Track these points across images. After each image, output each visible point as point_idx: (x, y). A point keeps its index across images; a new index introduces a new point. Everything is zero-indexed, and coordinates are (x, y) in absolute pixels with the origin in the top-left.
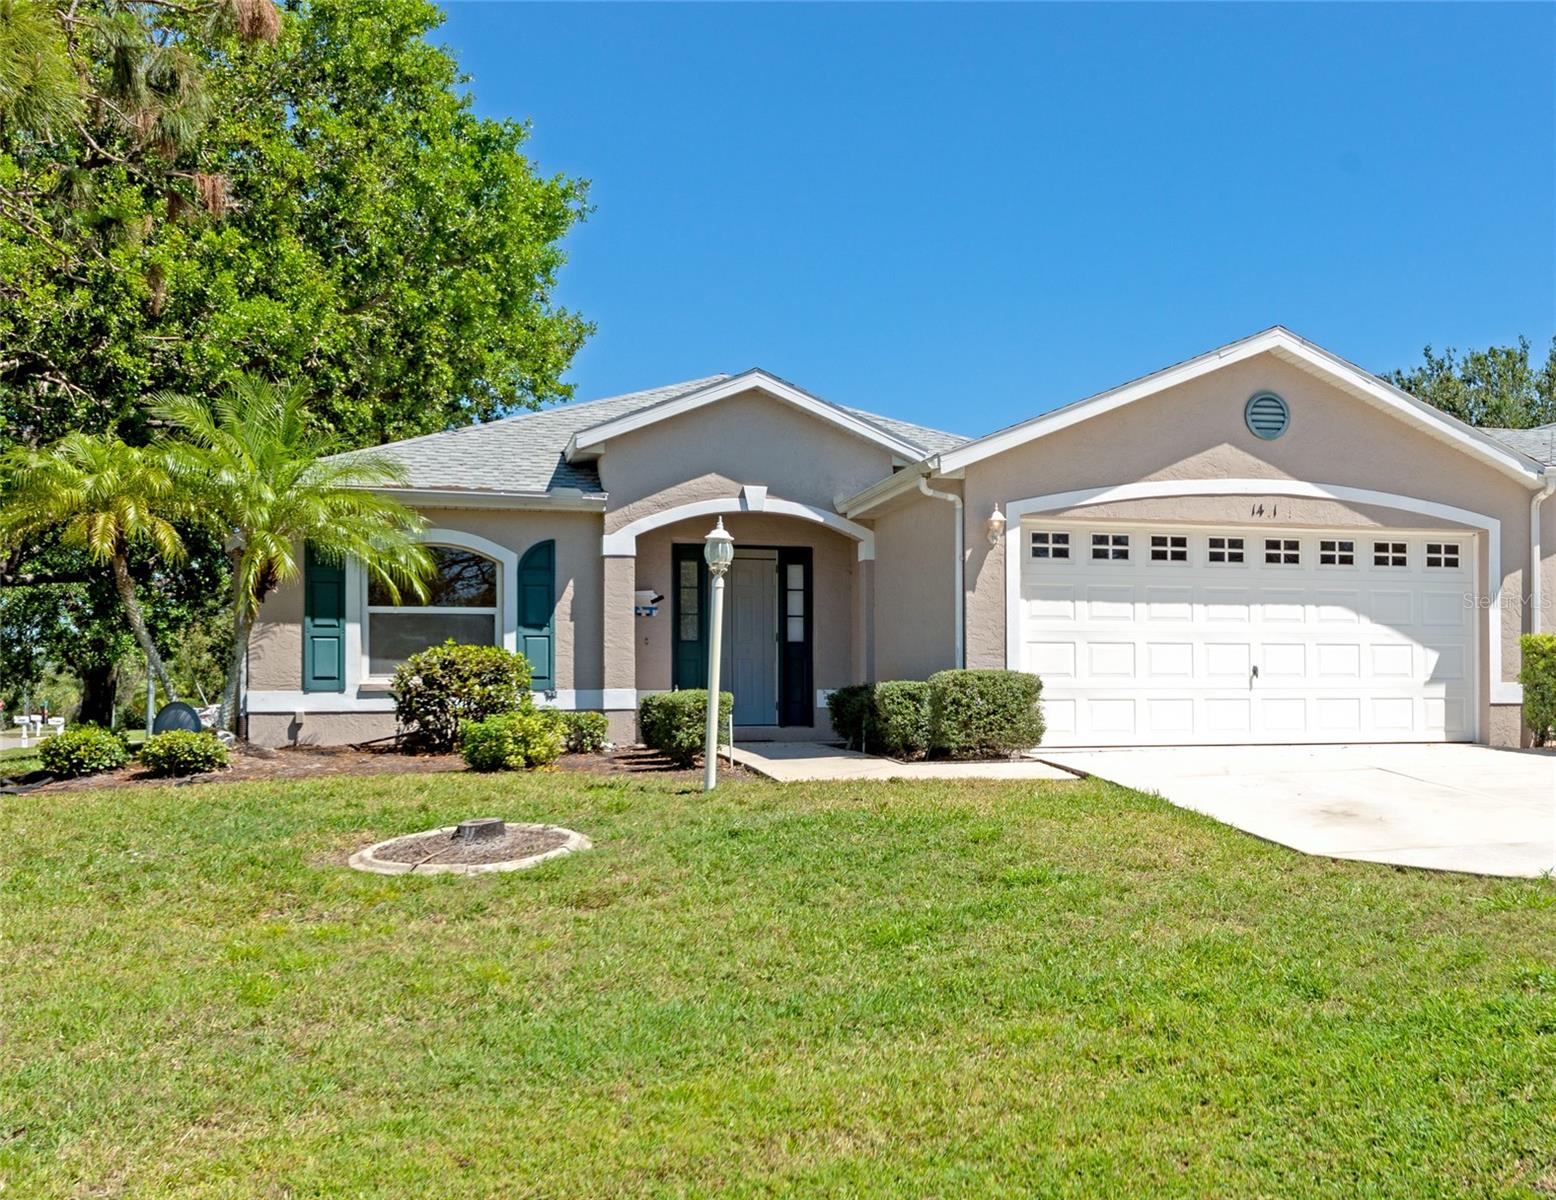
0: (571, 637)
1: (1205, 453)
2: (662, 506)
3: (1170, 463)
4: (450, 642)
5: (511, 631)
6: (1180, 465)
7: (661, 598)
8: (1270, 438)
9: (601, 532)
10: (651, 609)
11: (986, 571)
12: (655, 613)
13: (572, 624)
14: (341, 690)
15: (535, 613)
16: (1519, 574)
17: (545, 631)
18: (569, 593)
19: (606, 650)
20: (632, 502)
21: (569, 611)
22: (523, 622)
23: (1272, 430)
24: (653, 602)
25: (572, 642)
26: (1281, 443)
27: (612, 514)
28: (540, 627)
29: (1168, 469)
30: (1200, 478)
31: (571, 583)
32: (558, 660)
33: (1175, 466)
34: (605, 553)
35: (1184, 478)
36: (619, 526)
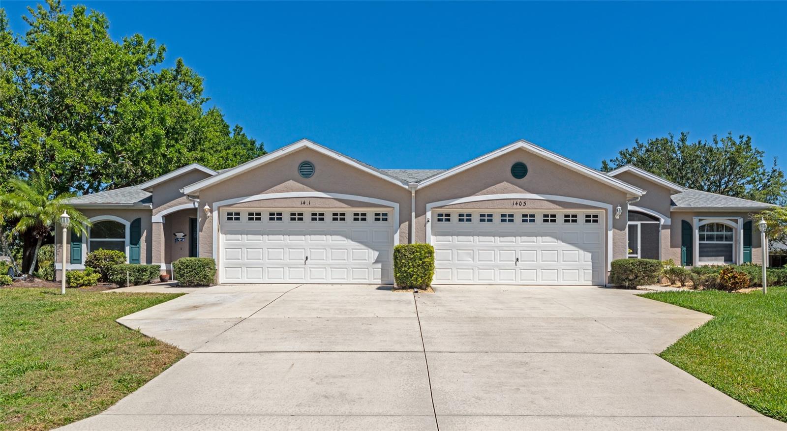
0: (145, 248)
1: (284, 184)
2: (170, 207)
3: (271, 188)
4: (101, 249)
5: (128, 246)
6: (275, 188)
7: (185, 235)
8: (307, 177)
9: (152, 215)
10: (182, 239)
11: (206, 225)
12: (183, 240)
13: (146, 244)
14: (81, 263)
15: (135, 241)
16: (407, 223)
17: (138, 246)
18: (145, 234)
19: (153, 252)
20: (160, 206)
21: (145, 240)
22: (131, 243)
23: (307, 175)
24: (183, 236)
25: (146, 249)
26: (312, 179)
27: (155, 210)
28: (136, 245)
29: (270, 190)
30: (282, 192)
31: (145, 231)
32: (141, 254)
33: (272, 188)
34: (153, 222)
35: (276, 192)
36: (157, 213)
